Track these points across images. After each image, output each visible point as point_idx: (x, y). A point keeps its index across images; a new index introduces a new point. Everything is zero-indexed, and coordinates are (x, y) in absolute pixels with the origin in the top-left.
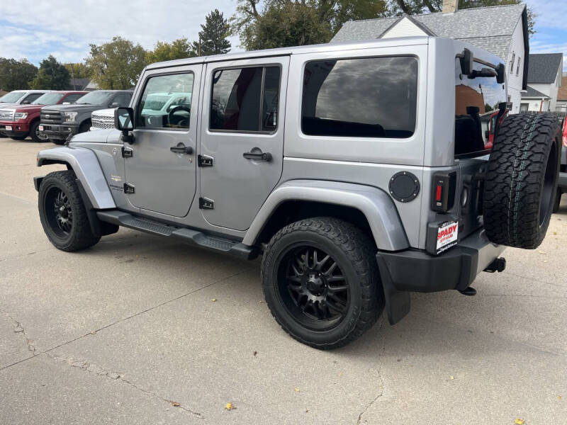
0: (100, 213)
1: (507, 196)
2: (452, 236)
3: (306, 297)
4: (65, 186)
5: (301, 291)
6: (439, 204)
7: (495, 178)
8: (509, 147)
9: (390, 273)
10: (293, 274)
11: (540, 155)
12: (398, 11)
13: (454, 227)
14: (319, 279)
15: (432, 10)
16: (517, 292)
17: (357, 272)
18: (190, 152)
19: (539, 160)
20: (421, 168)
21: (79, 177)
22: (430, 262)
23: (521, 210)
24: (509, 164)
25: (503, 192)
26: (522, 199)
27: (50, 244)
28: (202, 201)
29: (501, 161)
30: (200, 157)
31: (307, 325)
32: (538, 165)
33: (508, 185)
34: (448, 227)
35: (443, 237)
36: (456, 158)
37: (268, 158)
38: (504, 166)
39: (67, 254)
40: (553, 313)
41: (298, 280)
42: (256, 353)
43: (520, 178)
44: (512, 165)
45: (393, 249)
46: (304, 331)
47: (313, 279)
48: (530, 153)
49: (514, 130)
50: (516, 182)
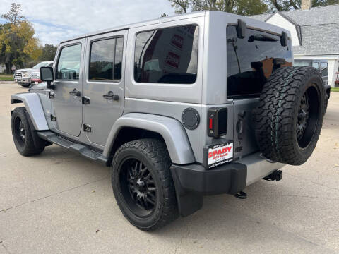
0: (39, 133)
1: (269, 126)
2: (227, 154)
3: (136, 193)
4: (21, 116)
5: (133, 189)
6: (212, 131)
7: (261, 113)
8: (272, 90)
9: (180, 180)
10: (129, 177)
11: (292, 96)
12: (274, 9)
13: (229, 149)
14: (143, 182)
15: (296, 8)
16: (307, 194)
17: (160, 179)
18: (79, 95)
19: (291, 99)
20: (200, 105)
21: (28, 111)
22: (204, 173)
23: (279, 136)
24: (270, 103)
25: (267, 123)
26: (279, 129)
27: (17, 152)
28: (85, 127)
29: (266, 100)
30: (83, 98)
31: (136, 213)
32: (290, 103)
33: (270, 118)
34: (221, 148)
35: (216, 155)
36: (228, 98)
37: (117, 98)
38: (268, 104)
39: (26, 158)
40: (328, 211)
41: (132, 181)
42: (98, 231)
43: (278, 113)
44: (272, 104)
45: (182, 163)
46: (134, 217)
47: (139, 182)
48: (286, 95)
49: (277, 78)
50: (275, 116)
